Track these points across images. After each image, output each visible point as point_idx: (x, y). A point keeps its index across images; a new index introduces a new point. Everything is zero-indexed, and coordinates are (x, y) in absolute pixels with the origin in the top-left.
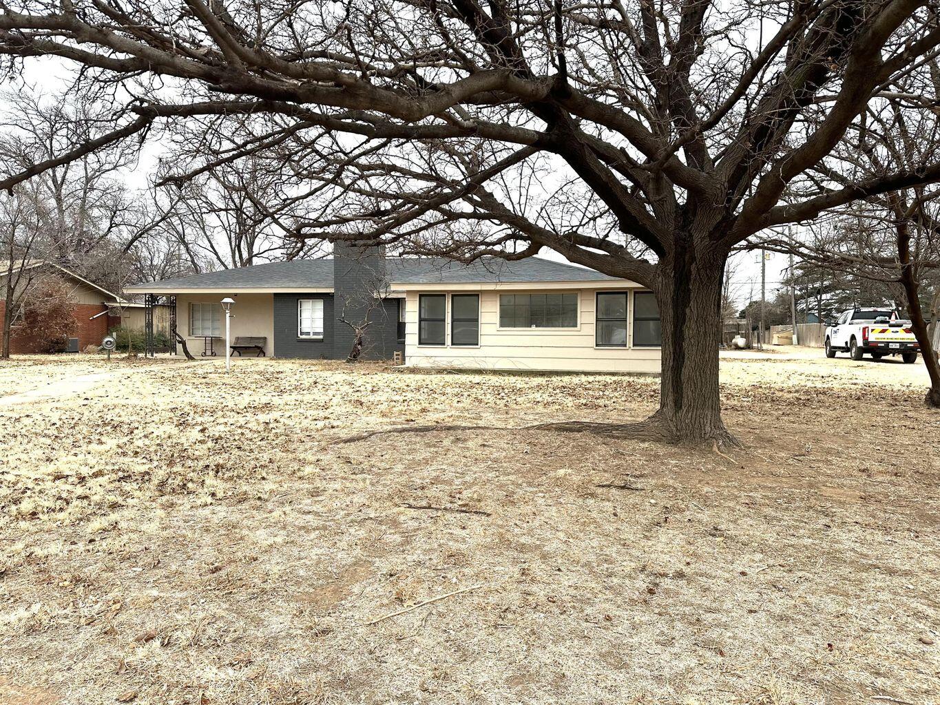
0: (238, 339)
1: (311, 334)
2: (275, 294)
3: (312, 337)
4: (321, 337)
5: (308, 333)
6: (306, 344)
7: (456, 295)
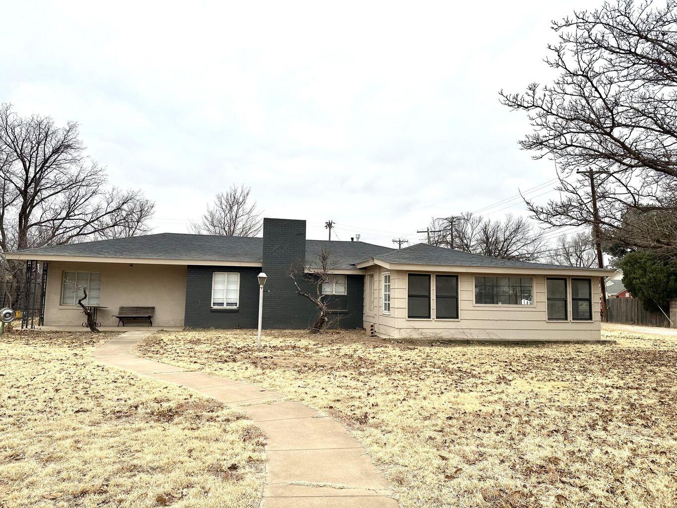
0: (122, 308)
1: (225, 304)
2: (189, 267)
3: (225, 307)
4: (235, 307)
5: (222, 304)
6: (219, 314)
7: (440, 276)
